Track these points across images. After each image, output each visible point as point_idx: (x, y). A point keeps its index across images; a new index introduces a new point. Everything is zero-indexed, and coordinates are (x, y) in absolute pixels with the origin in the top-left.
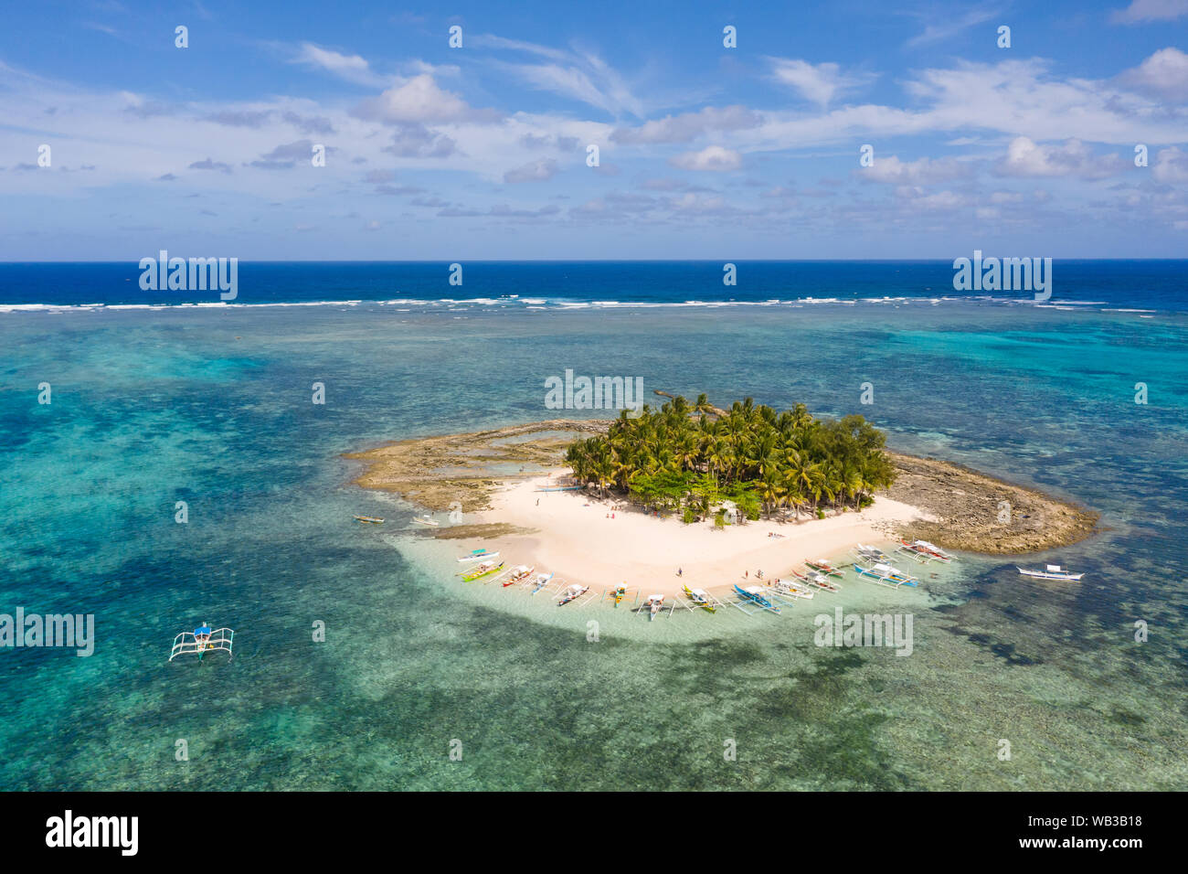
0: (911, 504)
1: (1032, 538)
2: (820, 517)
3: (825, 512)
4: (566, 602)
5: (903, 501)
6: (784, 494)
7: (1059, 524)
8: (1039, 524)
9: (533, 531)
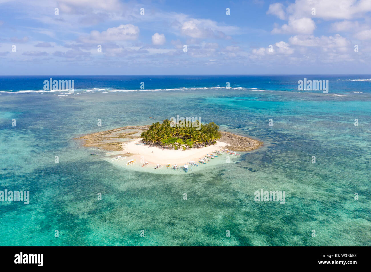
0: (224, 142)
1: (251, 148)
2: (206, 146)
3: (207, 145)
4: (156, 168)
5: (222, 142)
6: (198, 141)
7: (256, 144)
8: (252, 145)
9: (138, 154)
